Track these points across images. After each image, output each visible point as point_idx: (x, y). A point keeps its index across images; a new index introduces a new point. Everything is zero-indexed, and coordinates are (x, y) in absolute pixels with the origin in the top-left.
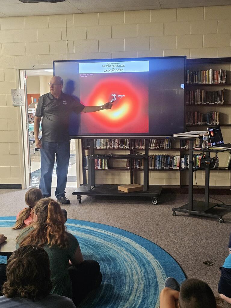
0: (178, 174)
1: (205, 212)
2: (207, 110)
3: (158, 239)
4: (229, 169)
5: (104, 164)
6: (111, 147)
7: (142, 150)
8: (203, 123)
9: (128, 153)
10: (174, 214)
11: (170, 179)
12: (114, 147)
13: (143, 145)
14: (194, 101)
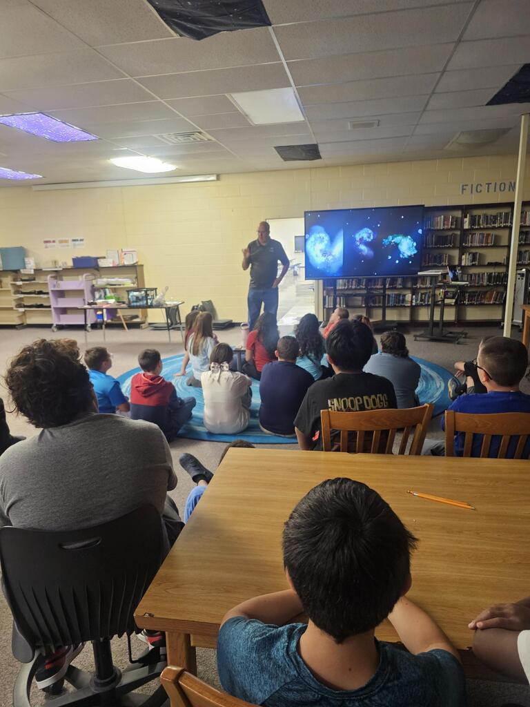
0: (408, 311)
2: (436, 252)
4: (455, 305)
6: (349, 287)
7: (379, 289)
8: (433, 264)
9: (365, 292)
10: (415, 339)
11: (400, 315)
12: (351, 288)
13: (379, 285)
14: (426, 244)
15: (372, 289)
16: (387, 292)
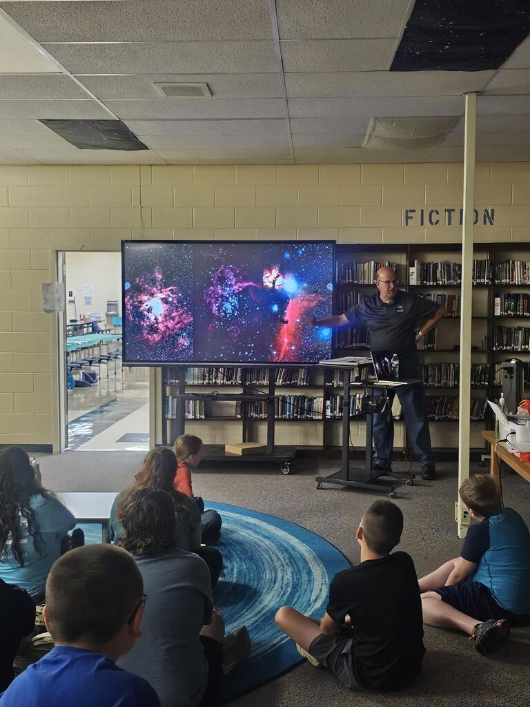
0: (320, 428)
1: (368, 483)
3: (301, 519)
5: (200, 410)
6: (211, 382)
7: (263, 386)
9: (239, 391)
10: (319, 486)
11: (306, 435)
12: (216, 382)
13: (264, 379)
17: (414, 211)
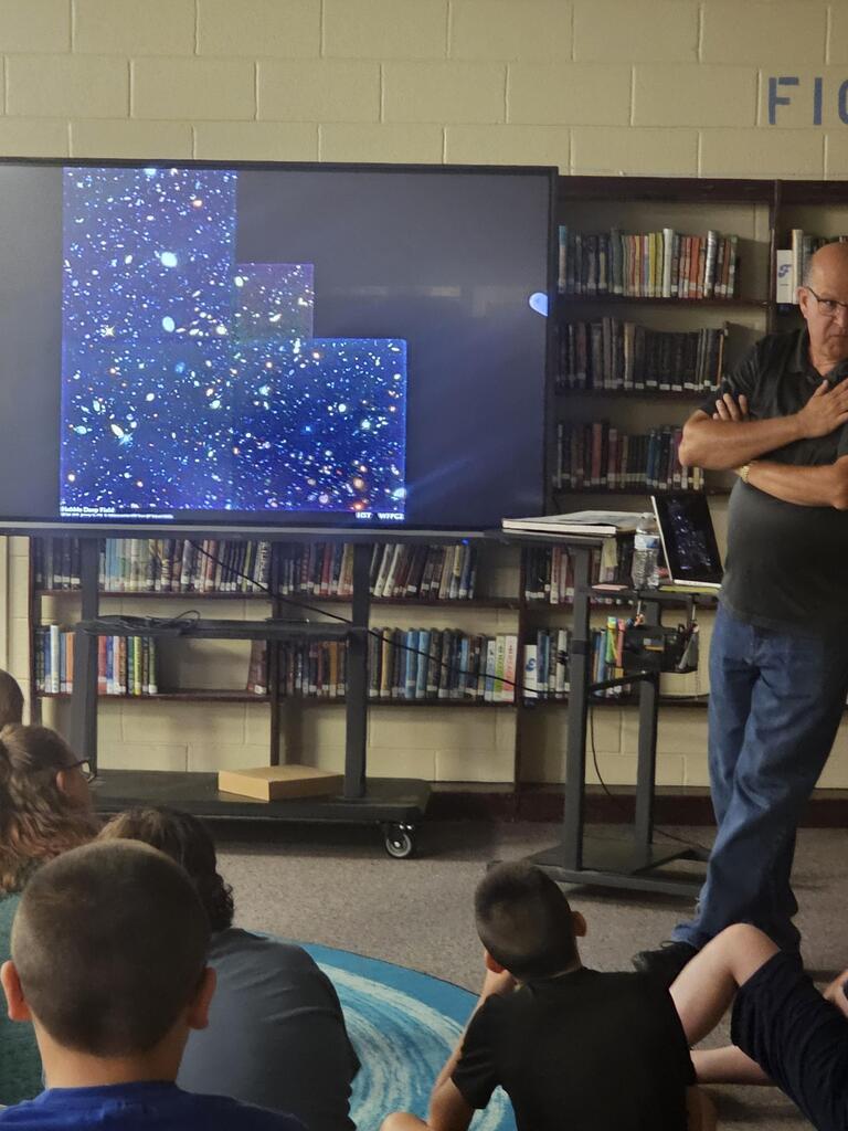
0: (507, 728)
2: (647, 418)
5: (141, 669)
6: (175, 584)
7: (335, 599)
8: (627, 478)
9: (261, 614)
11: (464, 750)
12: (190, 586)
13: (337, 578)
14: (589, 371)
15: (303, 600)
16: (377, 621)
17: (793, 81)
